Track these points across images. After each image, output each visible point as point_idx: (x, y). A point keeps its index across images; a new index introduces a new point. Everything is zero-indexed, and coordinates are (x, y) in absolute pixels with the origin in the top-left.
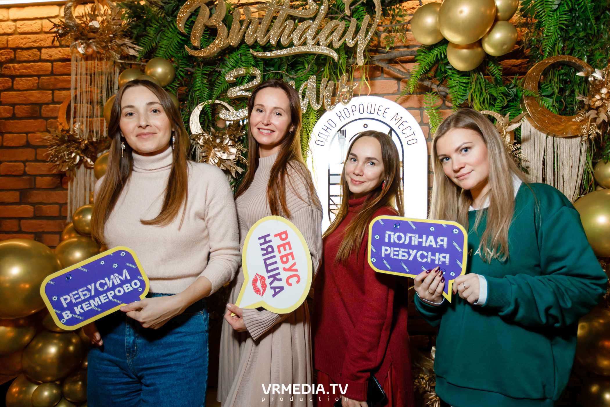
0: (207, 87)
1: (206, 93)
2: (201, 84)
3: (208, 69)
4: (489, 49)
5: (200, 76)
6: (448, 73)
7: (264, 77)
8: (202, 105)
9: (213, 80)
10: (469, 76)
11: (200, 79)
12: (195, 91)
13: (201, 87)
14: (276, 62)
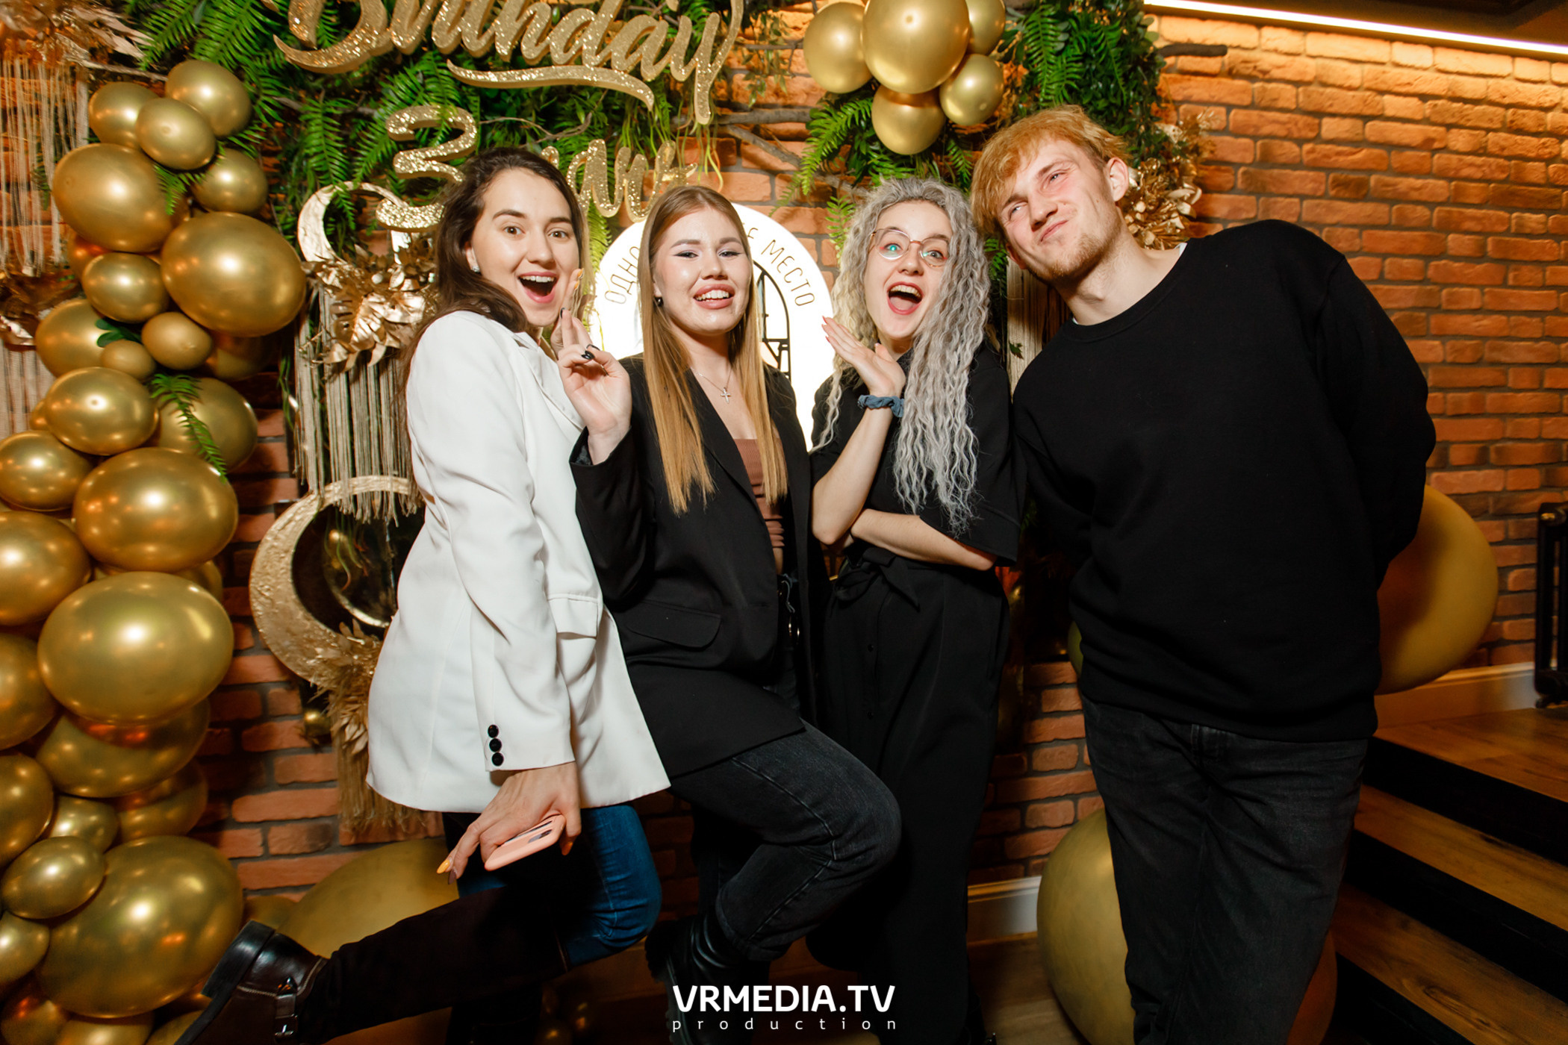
0: (337, 148)
1: (337, 163)
2: (322, 141)
3: (337, 107)
4: (954, 110)
5: (319, 121)
6: (872, 161)
8: (331, 190)
9: (353, 136)
10: (913, 166)
11: (320, 128)
12: (308, 157)
13: (323, 148)
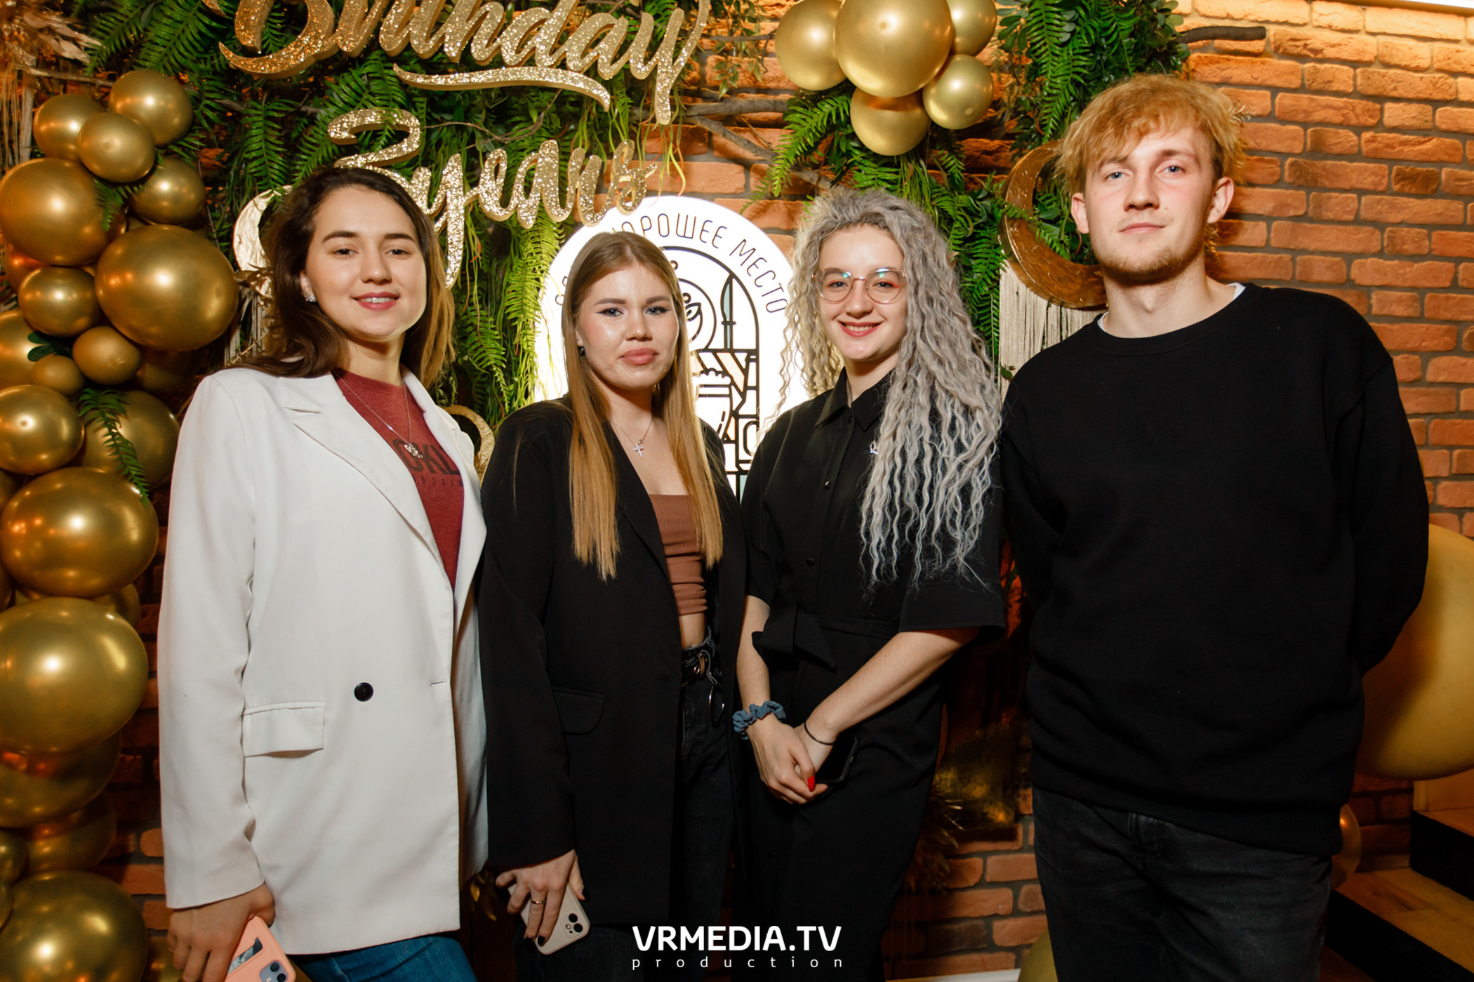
0: (277, 152)
1: (277, 167)
2: (263, 144)
3: (279, 108)
4: (938, 114)
5: (260, 124)
6: (855, 158)
7: (427, 134)
8: (267, 196)
9: (294, 135)
10: (898, 166)
11: (261, 131)
12: (248, 161)
13: (263, 152)
14: (459, 102)
